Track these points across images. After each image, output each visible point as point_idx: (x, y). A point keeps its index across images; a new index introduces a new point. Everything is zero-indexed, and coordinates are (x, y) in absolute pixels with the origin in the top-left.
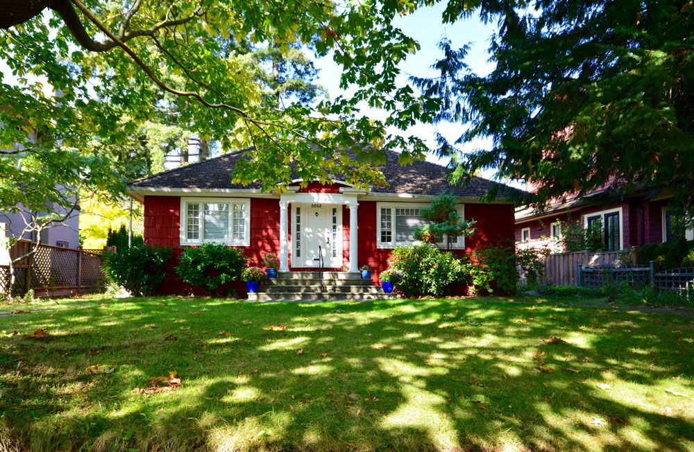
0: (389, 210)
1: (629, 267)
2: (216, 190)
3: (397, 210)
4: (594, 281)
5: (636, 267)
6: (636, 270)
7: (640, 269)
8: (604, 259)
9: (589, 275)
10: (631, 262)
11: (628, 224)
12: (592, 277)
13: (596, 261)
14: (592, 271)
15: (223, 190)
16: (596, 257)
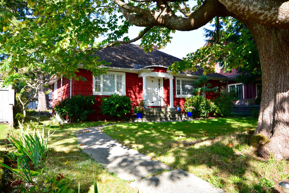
0: (179, 81)
1: (253, 105)
2: (114, 68)
3: (182, 81)
4: (238, 110)
5: (255, 105)
6: (256, 106)
7: (257, 106)
8: (242, 102)
9: (236, 108)
10: (253, 103)
11: (246, 89)
12: (237, 109)
13: (238, 103)
14: (237, 106)
15: (117, 68)
16: (238, 101)
